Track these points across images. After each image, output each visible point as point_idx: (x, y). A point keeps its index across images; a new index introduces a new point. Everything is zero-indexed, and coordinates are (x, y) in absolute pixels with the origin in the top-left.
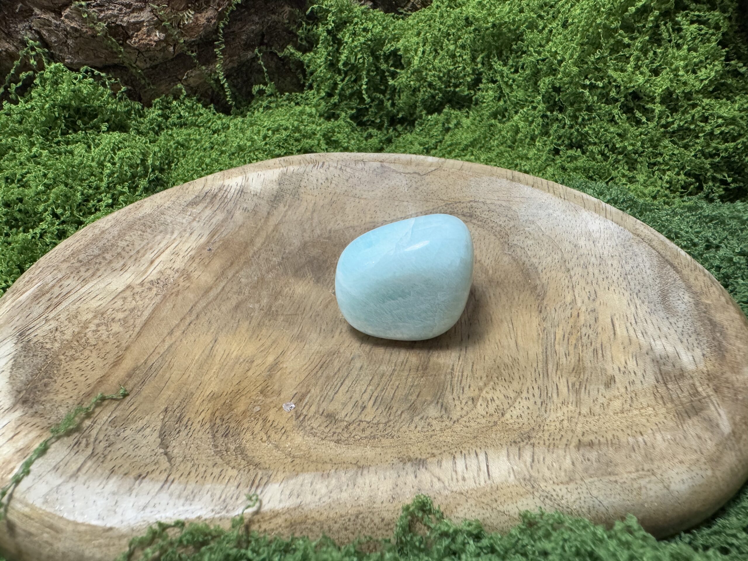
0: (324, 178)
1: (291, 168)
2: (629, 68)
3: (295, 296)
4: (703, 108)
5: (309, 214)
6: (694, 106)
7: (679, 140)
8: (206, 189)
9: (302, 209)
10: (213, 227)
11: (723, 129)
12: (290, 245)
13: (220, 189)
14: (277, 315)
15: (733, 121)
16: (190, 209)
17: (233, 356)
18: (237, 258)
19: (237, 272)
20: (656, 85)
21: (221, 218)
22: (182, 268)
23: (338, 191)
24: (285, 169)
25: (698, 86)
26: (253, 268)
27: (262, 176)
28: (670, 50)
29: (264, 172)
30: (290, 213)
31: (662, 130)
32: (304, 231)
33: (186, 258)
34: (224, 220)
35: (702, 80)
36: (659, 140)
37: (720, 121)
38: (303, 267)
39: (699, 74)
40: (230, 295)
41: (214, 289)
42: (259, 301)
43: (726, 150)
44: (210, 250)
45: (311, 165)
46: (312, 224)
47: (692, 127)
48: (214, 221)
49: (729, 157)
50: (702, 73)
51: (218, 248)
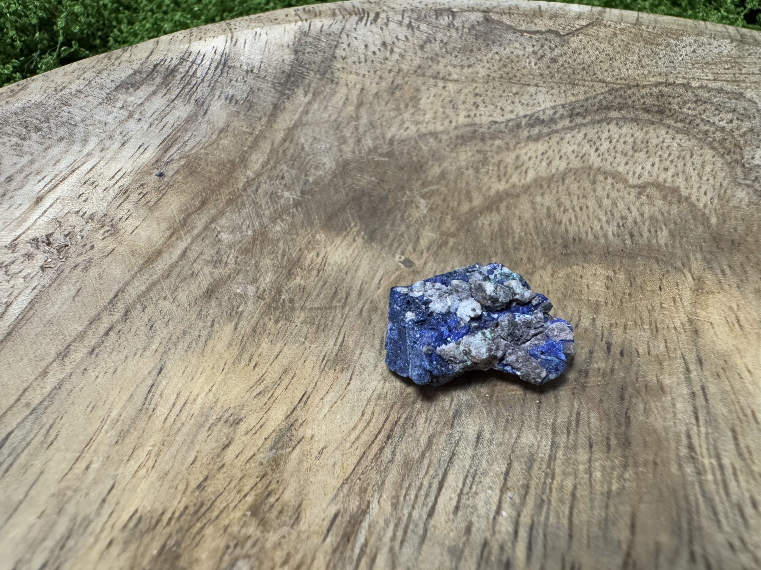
0: (379, 42)
1: (317, 23)
3: (328, 268)
5: (351, 109)
8: (155, 58)
9: (339, 99)
10: (167, 131)
12: (317, 168)
13: (183, 60)
14: (293, 309)
16: (122, 97)
17: (196, 408)
18: (213, 191)
19: (213, 220)
21: (184, 115)
22: (101, 214)
23: (405, 67)
24: (306, 24)
26: (244, 212)
27: (264, 36)
29: (266, 29)
30: (316, 106)
32: (343, 140)
33: (112, 193)
34: (191, 119)
38: (342, 209)
40: (196, 267)
41: (166, 255)
42: (255, 281)
44: (161, 175)
45: (355, 18)
46: (356, 128)
48: (171, 119)
51: (177, 172)
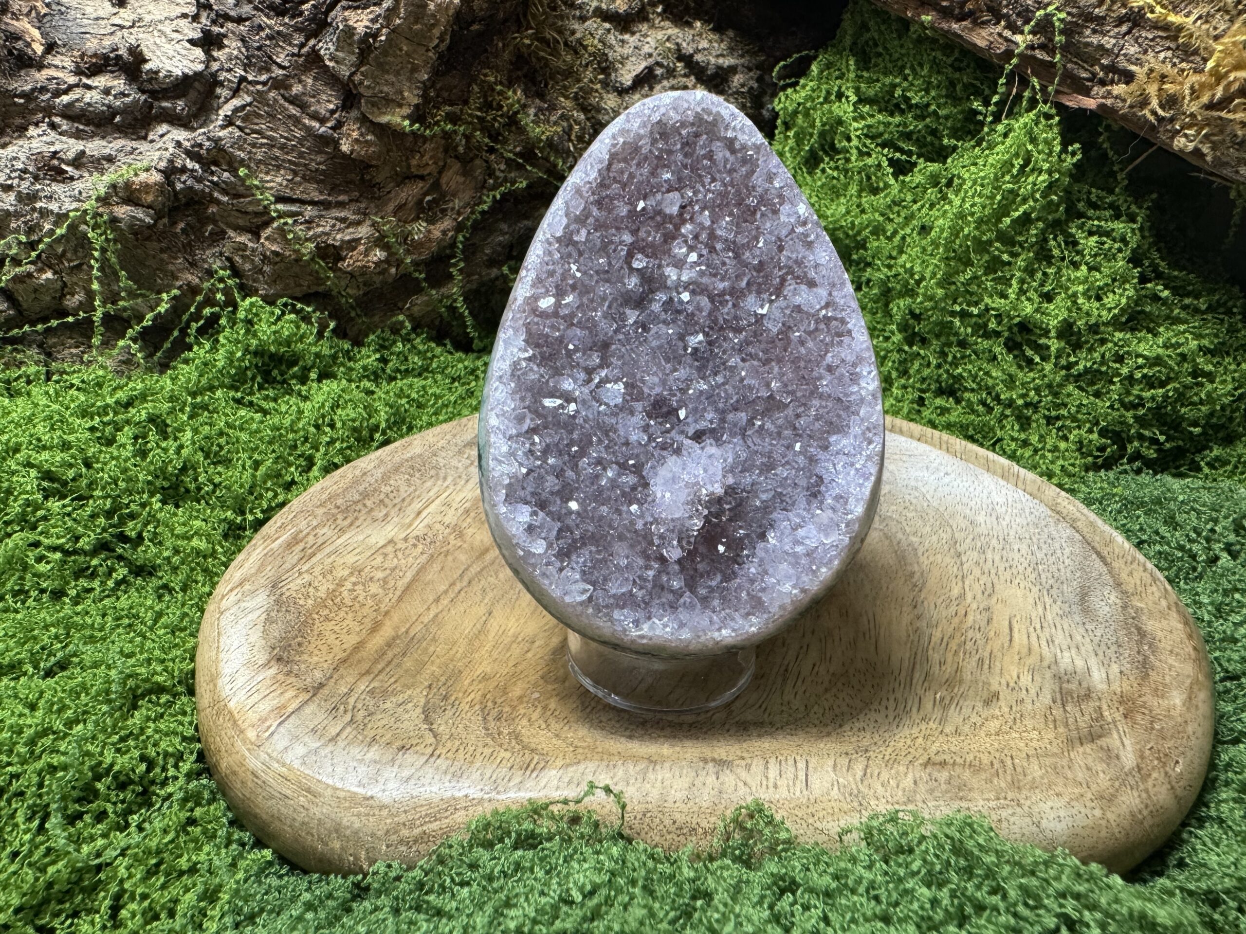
2: (1012, 293)
4: (1116, 344)
6: (1103, 341)
7: (1088, 385)
11: (1145, 371)
15: (1157, 361)
20: (1049, 314)
25: (1106, 316)
28: (1064, 271)
31: (1063, 372)
35: (1110, 310)
36: (1061, 385)
37: (1140, 361)
39: (1106, 301)
43: (1153, 398)
47: (1104, 369)
49: (1159, 408)
50: (1110, 300)
